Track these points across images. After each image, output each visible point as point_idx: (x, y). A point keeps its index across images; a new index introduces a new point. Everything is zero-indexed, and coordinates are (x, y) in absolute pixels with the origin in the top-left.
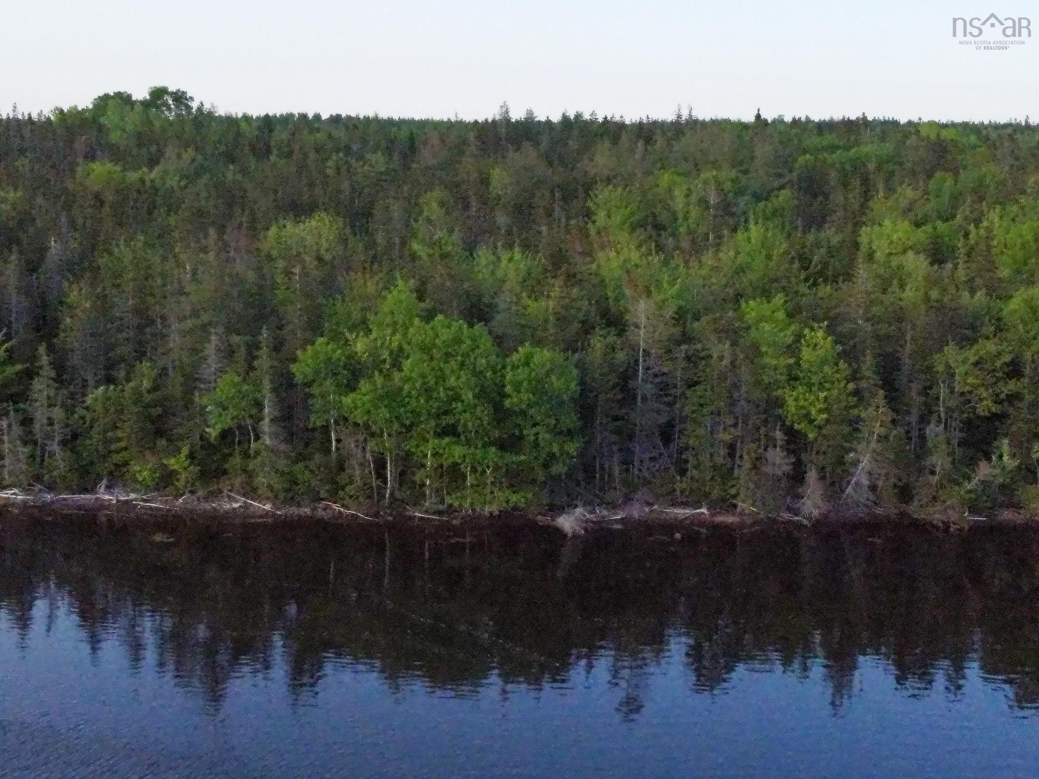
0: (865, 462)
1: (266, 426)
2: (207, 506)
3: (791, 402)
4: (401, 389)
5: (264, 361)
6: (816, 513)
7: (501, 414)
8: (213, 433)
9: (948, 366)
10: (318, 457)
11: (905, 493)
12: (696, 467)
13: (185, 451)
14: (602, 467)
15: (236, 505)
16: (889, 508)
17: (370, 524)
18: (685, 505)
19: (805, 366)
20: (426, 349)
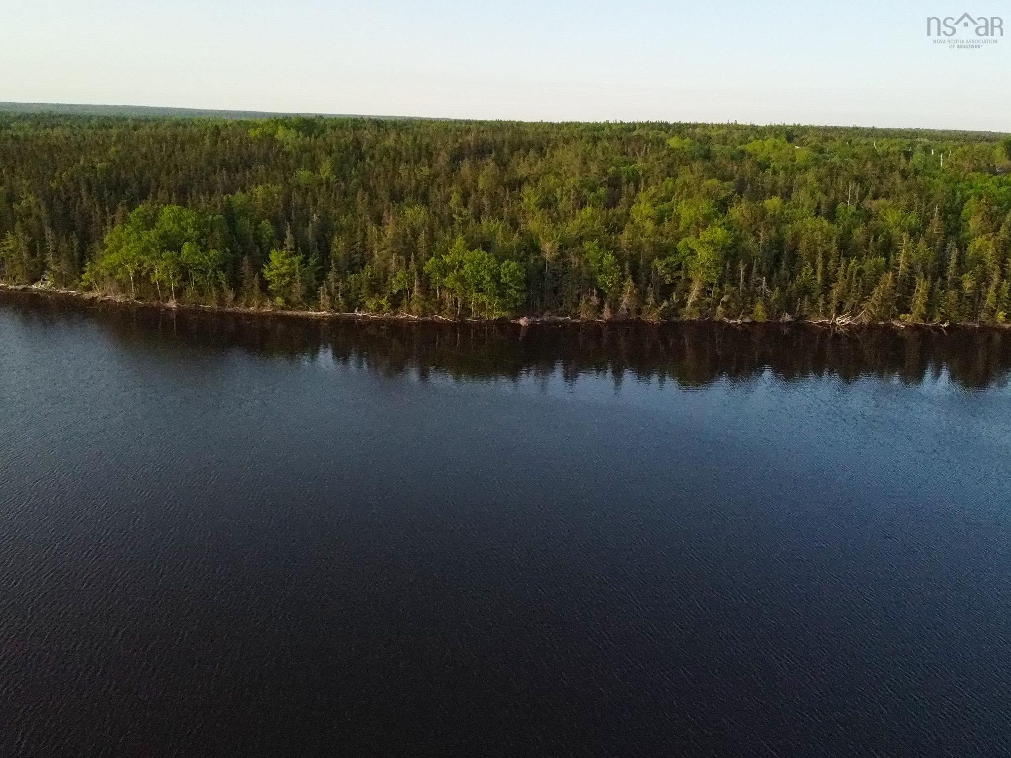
0: (625, 300)
1: (415, 289)
2: (393, 317)
3: (599, 280)
4: (463, 276)
5: (413, 266)
6: (607, 318)
7: (499, 284)
8: (395, 291)
9: (655, 266)
10: (433, 300)
11: (639, 312)
12: (566, 303)
13: (386, 298)
14: (533, 303)
15: (404, 317)
16: (633, 317)
17: (452, 323)
18: (562, 316)
19: (605, 267)
20: (472, 262)
